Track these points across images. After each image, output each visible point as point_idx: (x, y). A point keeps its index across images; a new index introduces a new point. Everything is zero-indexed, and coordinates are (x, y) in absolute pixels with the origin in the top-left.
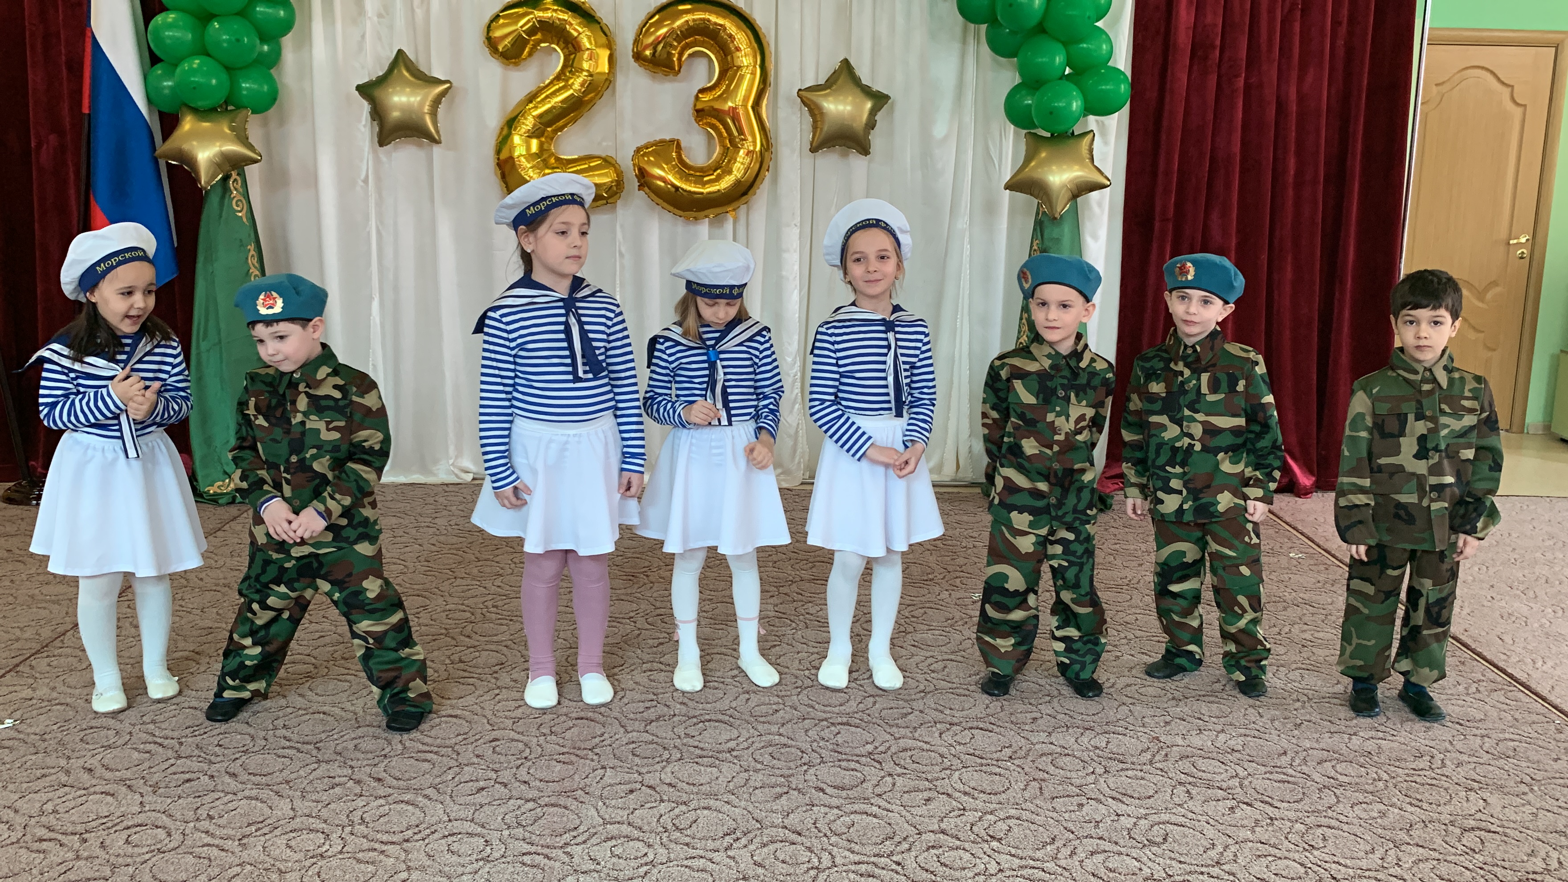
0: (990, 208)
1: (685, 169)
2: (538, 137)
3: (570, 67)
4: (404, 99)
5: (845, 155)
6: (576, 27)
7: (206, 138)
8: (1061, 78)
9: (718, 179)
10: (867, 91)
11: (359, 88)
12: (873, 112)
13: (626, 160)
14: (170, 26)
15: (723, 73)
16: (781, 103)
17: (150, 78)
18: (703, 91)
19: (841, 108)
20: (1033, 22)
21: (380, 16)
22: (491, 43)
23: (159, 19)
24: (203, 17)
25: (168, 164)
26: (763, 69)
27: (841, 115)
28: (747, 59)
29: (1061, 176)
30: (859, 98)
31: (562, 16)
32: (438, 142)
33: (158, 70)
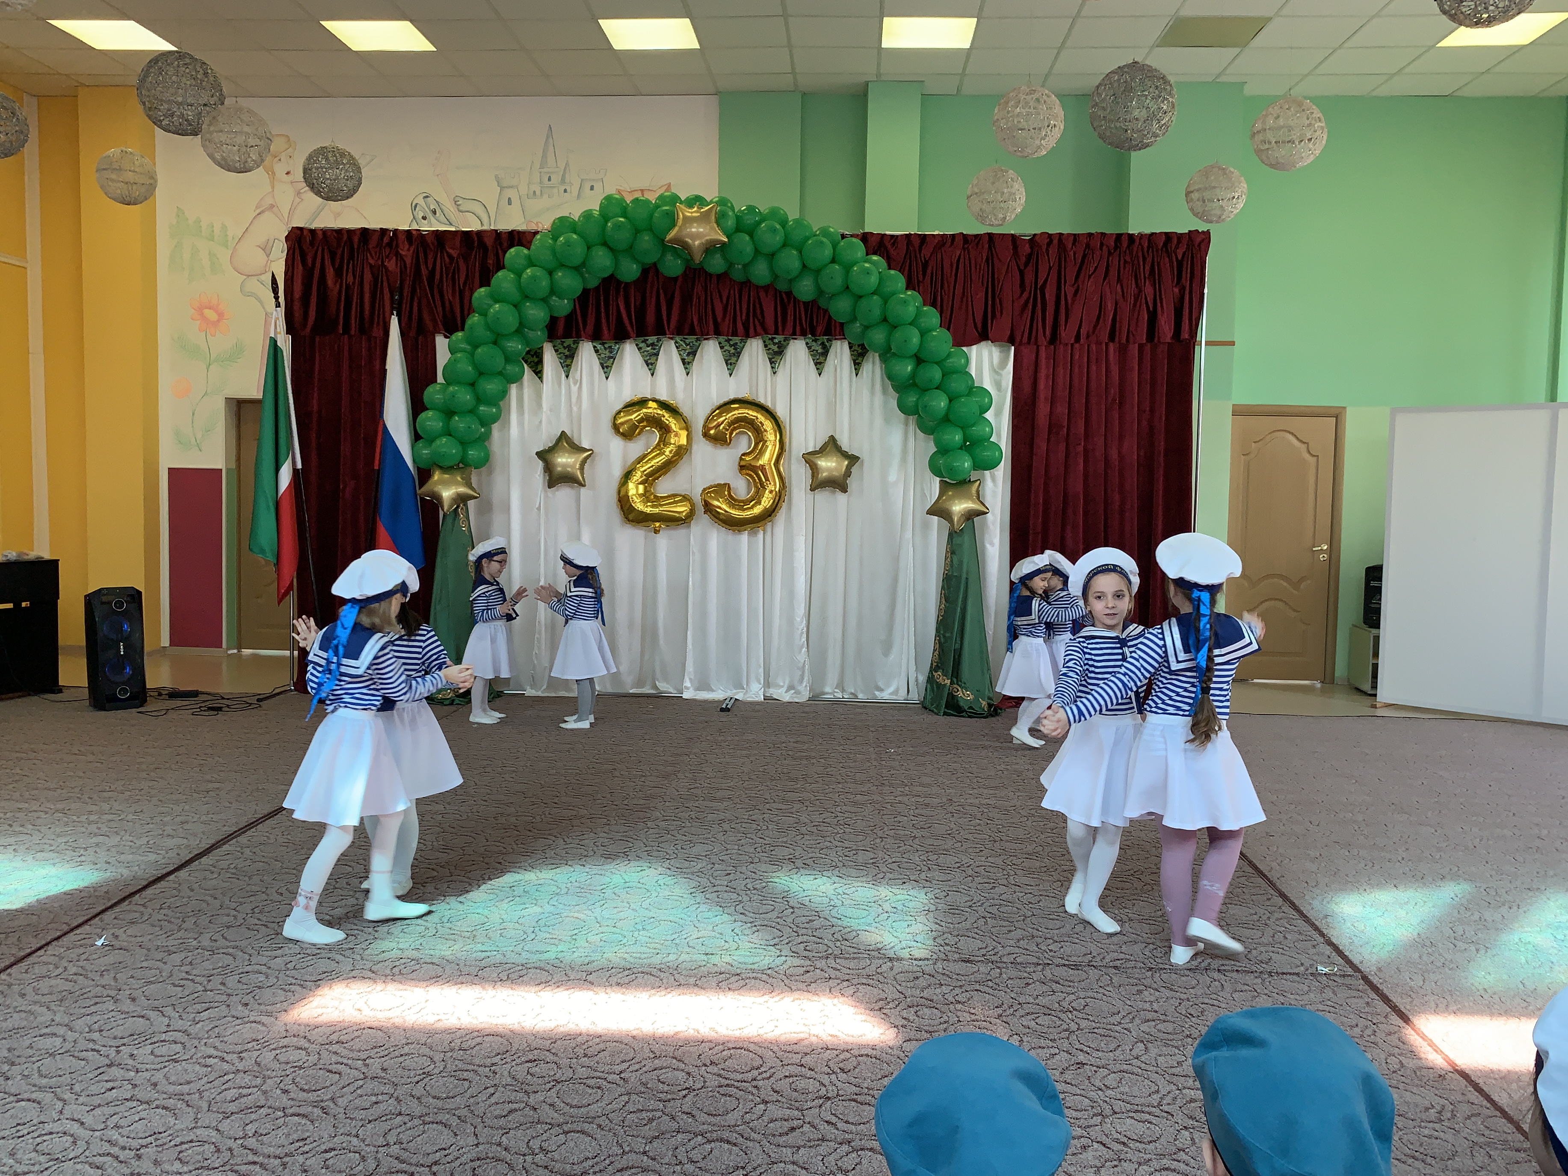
0: (926, 526)
1: (733, 502)
2: (644, 483)
3: (664, 441)
4: (564, 460)
5: (834, 492)
6: (668, 418)
7: (446, 484)
8: (961, 448)
9: (752, 508)
10: (845, 455)
11: (537, 453)
12: (849, 467)
13: (697, 497)
14: (429, 419)
15: (756, 444)
16: (793, 461)
17: (415, 449)
18: (744, 455)
19: (829, 464)
20: (941, 415)
21: (551, 410)
22: (616, 428)
23: (423, 415)
24: (449, 413)
25: (422, 499)
26: (781, 442)
27: (829, 469)
28: (771, 436)
29: (959, 507)
30: (841, 459)
31: (659, 412)
32: (584, 486)
33: (420, 444)
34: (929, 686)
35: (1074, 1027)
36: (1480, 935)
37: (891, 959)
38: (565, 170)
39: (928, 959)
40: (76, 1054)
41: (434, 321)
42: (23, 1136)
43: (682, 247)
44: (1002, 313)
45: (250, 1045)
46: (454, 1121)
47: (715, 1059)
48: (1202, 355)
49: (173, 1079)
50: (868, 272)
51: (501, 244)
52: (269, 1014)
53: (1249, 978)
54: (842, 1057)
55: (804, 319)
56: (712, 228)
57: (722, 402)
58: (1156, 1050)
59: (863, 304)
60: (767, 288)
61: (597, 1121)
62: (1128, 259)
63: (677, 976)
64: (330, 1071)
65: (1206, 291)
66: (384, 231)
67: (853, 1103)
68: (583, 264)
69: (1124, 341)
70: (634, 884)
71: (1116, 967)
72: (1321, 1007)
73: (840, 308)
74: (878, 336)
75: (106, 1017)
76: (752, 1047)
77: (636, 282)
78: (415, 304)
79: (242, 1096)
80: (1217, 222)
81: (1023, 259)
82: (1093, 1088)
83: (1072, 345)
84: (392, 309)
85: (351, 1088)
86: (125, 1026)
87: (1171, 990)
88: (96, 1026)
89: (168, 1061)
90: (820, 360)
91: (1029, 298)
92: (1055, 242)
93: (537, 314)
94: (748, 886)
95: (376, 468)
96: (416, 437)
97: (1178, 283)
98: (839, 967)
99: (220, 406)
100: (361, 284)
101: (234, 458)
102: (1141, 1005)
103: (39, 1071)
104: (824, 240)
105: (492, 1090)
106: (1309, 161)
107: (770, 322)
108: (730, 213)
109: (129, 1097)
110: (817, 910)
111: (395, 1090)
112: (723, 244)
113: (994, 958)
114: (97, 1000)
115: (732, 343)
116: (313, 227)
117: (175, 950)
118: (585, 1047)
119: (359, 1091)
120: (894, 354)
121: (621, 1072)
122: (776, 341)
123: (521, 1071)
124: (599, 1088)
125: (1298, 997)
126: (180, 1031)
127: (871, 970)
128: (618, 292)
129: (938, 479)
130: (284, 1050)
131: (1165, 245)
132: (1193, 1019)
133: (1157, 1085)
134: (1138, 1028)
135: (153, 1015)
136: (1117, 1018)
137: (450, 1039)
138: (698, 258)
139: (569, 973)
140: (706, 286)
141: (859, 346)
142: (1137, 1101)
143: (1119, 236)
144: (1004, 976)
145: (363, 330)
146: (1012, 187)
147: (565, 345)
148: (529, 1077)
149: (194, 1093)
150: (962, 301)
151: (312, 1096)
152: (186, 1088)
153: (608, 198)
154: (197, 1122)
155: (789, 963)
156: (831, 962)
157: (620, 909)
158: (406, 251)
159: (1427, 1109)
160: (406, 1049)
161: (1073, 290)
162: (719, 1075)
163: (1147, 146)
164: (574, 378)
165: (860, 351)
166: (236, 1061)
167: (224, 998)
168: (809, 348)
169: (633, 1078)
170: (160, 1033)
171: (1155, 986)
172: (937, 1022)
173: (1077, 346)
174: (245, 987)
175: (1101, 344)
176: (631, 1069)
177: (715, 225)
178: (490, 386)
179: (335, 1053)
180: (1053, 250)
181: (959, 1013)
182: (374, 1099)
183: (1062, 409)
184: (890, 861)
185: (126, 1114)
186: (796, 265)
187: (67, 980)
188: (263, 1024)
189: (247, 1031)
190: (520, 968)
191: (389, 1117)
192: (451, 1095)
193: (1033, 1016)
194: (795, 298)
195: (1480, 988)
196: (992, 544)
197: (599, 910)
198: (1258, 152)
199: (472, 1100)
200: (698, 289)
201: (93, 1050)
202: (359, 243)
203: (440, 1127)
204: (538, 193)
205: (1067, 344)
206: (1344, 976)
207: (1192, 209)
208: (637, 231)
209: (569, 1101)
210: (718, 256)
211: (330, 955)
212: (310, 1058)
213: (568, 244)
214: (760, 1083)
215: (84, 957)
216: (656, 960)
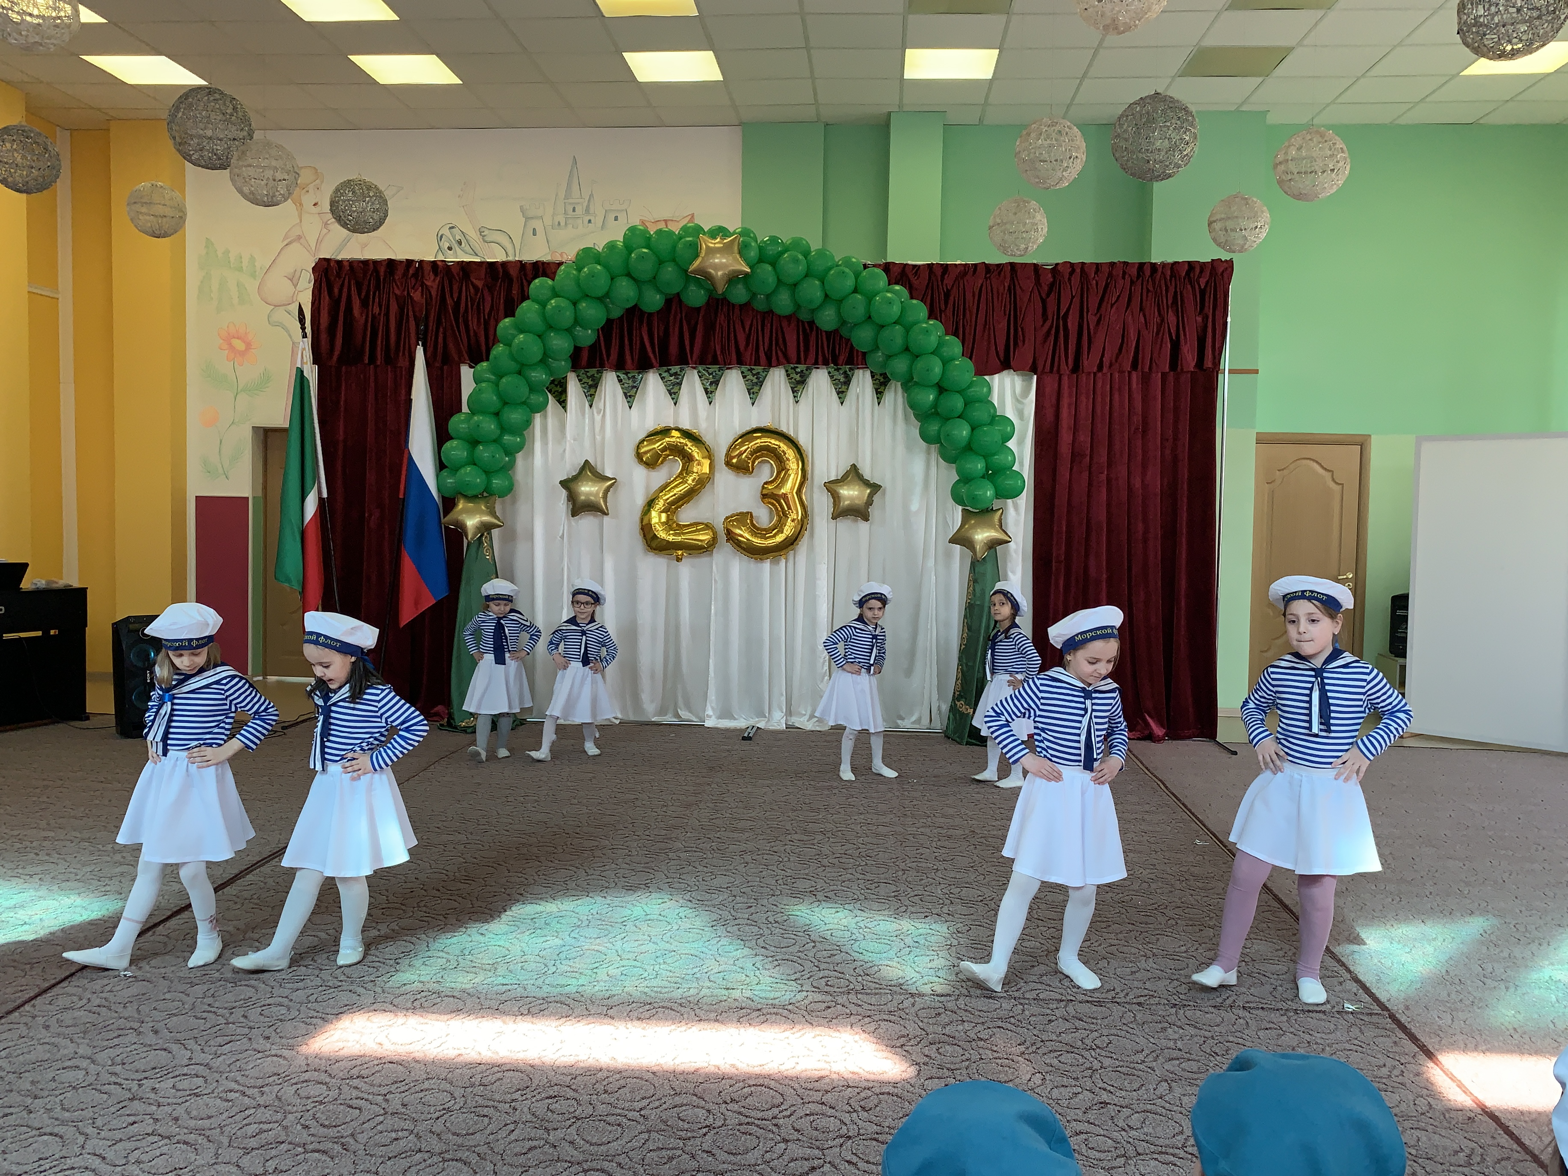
0: (948, 555)
1: (756, 530)
2: (666, 512)
3: (686, 470)
4: (587, 489)
5: (855, 521)
6: (690, 447)
7: (471, 513)
8: (983, 477)
9: (774, 536)
10: (867, 483)
11: (561, 482)
12: (871, 496)
13: (719, 526)
14: (453, 449)
15: (779, 473)
16: (815, 490)
17: (440, 478)
18: (766, 483)
19: (851, 493)
20: (964, 443)
21: (575, 440)
22: (639, 456)
23: (448, 444)
24: (474, 443)
25: (447, 528)
26: (804, 470)
27: (851, 498)
28: (793, 465)
29: (982, 536)
30: (863, 488)
31: (682, 440)
32: (607, 514)
33: (445, 473)
34: (951, 716)
35: (1096, 1065)
36: (1509, 972)
37: (912, 995)
38: (589, 201)
39: (950, 995)
40: (99, 1087)
41: (460, 352)
42: (45, 1171)
43: (705, 278)
44: (1024, 341)
45: (271, 1079)
46: (474, 1159)
47: (735, 1096)
48: (1226, 383)
49: (194, 1113)
50: (890, 302)
51: (525, 275)
52: (291, 1048)
53: (1274, 1016)
54: (863, 1095)
55: (826, 348)
56: (735, 259)
57: (744, 431)
58: (1180, 1090)
59: (886, 333)
60: (789, 318)
61: (617, 1159)
62: (1151, 289)
63: (698, 1011)
64: (351, 1107)
65: (1229, 320)
66: (410, 262)
67: (874, 1143)
68: (607, 295)
69: (1146, 369)
70: (655, 917)
71: (1139, 1004)
72: (1348, 1046)
73: (862, 337)
74: (900, 365)
75: (129, 1049)
76: (773, 1084)
77: (658, 312)
78: (441, 336)
79: (262, 1131)
80: (1240, 251)
81: (1046, 288)
82: (1117, 1128)
83: (1095, 374)
84: (418, 339)
85: (372, 1124)
86: (148, 1059)
87: (1196, 1027)
88: (118, 1060)
89: (190, 1095)
90: (842, 389)
91: (1051, 327)
92: (1078, 270)
93: (561, 344)
94: (771, 919)
95: (401, 496)
96: (441, 466)
97: (1200, 314)
98: (860, 1003)
99: (247, 435)
100: (387, 314)
101: (260, 487)
102: (1164, 1043)
103: (62, 1105)
104: (847, 270)
105: (512, 1127)
106: (1332, 192)
107: (792, 353)
108: (753, 244)
109: (150, 1131)
110: (839, 944)
111: (416, 1126)
112: (746, 274)
113: (1017, 994)
114: (120, 1032)
115: (754, 372)
116: (339, 258)
117: (198, 982)
118: (605, 1083)
119: (379, 1127)
120: (916, 383)
121: (641, 1109)
122: (798, 370)
123: (540, 1108)
124: (619, 1125)
125: (1323, 1036)
126: (201, 1065)
127: (891, 1007)
128: (641, 323)
129: (960, 508)
130: (305, 1084)
131: (1188, 273)
132: (1218, 1058)
133: (1181, 1125)
134: (1161, 1068)
135: (175, 1048)
136: (1141, 1057)
137: (471, 1075)
138: (721, 288)
139: (590, 1007)
140: (729, 314)
141: (881, 375)
142: (1161, 1142)
143: (1141, 265)
144: (1027, 1012)
145: (389, 360)
146: (1034, 217)
147: (589, 374)
148: (550, 1114)
149: (214, 1128)
150: (984, 331)
151: (332, 1132)
152: (206, 1123)
153: (632, 229)
154: (217, 1158)
155: (810, 998)
156: (853, 997)
157: (641, 943)
158: (432, 282)
159: (1456, 1153)
160: (426, 1085)
161: (1095, 319)
162: (740, 1113)
163: (1170, 176)
164: (597, 408)
165: (882, 380)
166: (257, 1095)
167: (246, 1031)
168: (832, 377)
169: (653, 1115)
170: (182, 1066)
171: (1179, 1023)
172: (958, 1060)
173: (1100, 375)
174: (267, 1019)
175: (1124, 372)
176: (651, 1106)
177: (738, 256)
178: (514, 416)
179: (356, 1088)
180: (1076, 279)
181: (981, 1051)
182: (394, 1135)
183: (1084, 438)
184: (912, 894)
185: (147, 1149)
186: (819, 295)
187: (90, 1012)
188: (285, 1058)
189: (269, 1065)
190: (541, 1002)
191: (408, 1154)
192: (471, 1131)
193: (1055, 1054)
194: (817, 328)
195: (1510, 1027)
196: (1013, 572)
197: (619, 943)
198: (1280, 182)
199: (491, 1137)
200: (721, 319)
201: (115, 1083)
202: (385, 275)
203: (459, 1164)
204: (563, 224)
205: (1089, 373)
206: (1371, 1014)
207: (1214, 240)
208: (661, 262)
209: (589, 1138)
210: (740, 286)
211: (351, 988)
212: (330, 1093)
213: (592, 275)
214: (781, 1121)
215: (108, 988)
216: (677, 994)
